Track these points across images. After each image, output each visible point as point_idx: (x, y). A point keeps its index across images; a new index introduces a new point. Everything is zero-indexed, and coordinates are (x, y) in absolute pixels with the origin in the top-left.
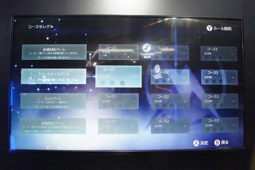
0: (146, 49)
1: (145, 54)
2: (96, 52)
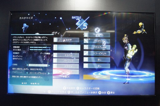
0: (97, 31)
1: (96, 34)
2: (65, 33)
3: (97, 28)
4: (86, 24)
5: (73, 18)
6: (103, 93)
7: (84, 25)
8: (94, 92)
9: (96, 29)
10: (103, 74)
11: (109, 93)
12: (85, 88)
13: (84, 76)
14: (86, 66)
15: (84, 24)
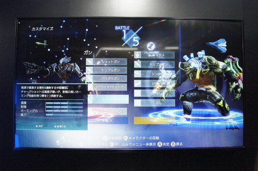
0: (150, 47)
2: (100, 50)
3: (151, 43)
4: (138, 38)
5: (117, 28)
6: (165, 144)
7: (134, 40)
8: (151, 144)
9: (148, 45)
10: (164, 116)
11: (173, 145)
12: (137, 137)
13: (135, 118)
14: (138, 103)
15: (134, 38)
